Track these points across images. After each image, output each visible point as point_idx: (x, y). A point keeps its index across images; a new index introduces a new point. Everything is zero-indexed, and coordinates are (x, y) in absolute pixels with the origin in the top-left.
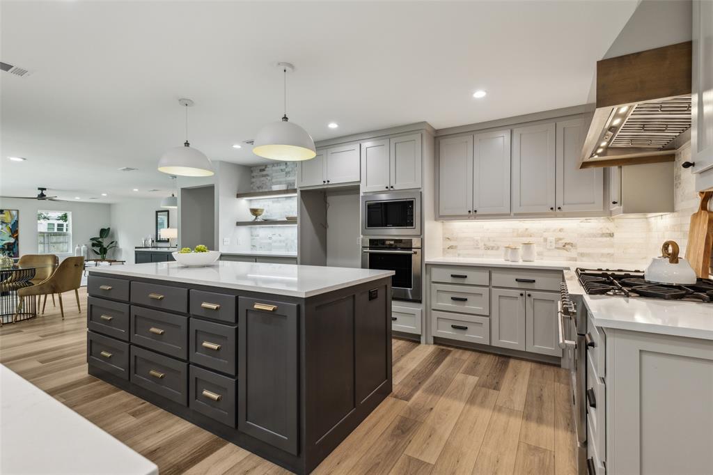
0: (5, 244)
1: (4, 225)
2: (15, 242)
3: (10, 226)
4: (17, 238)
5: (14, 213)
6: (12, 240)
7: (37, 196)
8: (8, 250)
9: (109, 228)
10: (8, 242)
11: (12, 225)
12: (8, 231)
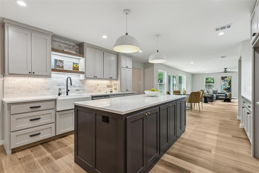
3: (228, 82)
4: (231, 86)
5: (230, 77)
6: (229, 87)
8: (228, 90)
11: (229, 82)
12: (228, 83)
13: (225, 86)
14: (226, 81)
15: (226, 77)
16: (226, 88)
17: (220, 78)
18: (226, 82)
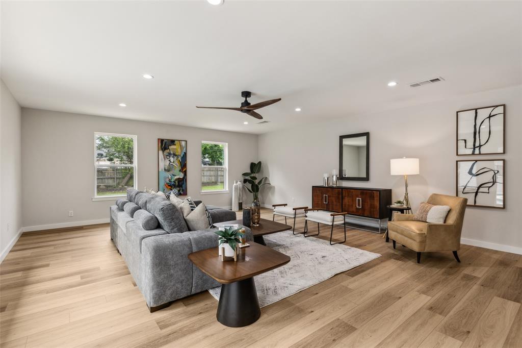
0: (176, 180)
1: (176, 158)
2: (184, 177)
3: (180, 158)
4: (185, 173)
5: (183, 143)
6: (181, 176)
7: (239, 106)
8: (178, 186)
9: (260, 163)
10: (178, 177)
11: (182, 158)
12: (178, 165)
13: (171, 172)
14: (175, 155)
15: (173, 142)
16: (172, 180)
17: (155, 145)
18: (172, 159)
